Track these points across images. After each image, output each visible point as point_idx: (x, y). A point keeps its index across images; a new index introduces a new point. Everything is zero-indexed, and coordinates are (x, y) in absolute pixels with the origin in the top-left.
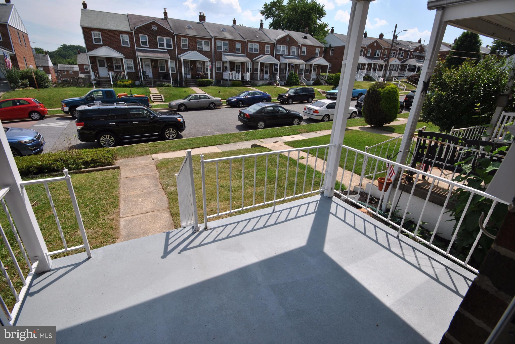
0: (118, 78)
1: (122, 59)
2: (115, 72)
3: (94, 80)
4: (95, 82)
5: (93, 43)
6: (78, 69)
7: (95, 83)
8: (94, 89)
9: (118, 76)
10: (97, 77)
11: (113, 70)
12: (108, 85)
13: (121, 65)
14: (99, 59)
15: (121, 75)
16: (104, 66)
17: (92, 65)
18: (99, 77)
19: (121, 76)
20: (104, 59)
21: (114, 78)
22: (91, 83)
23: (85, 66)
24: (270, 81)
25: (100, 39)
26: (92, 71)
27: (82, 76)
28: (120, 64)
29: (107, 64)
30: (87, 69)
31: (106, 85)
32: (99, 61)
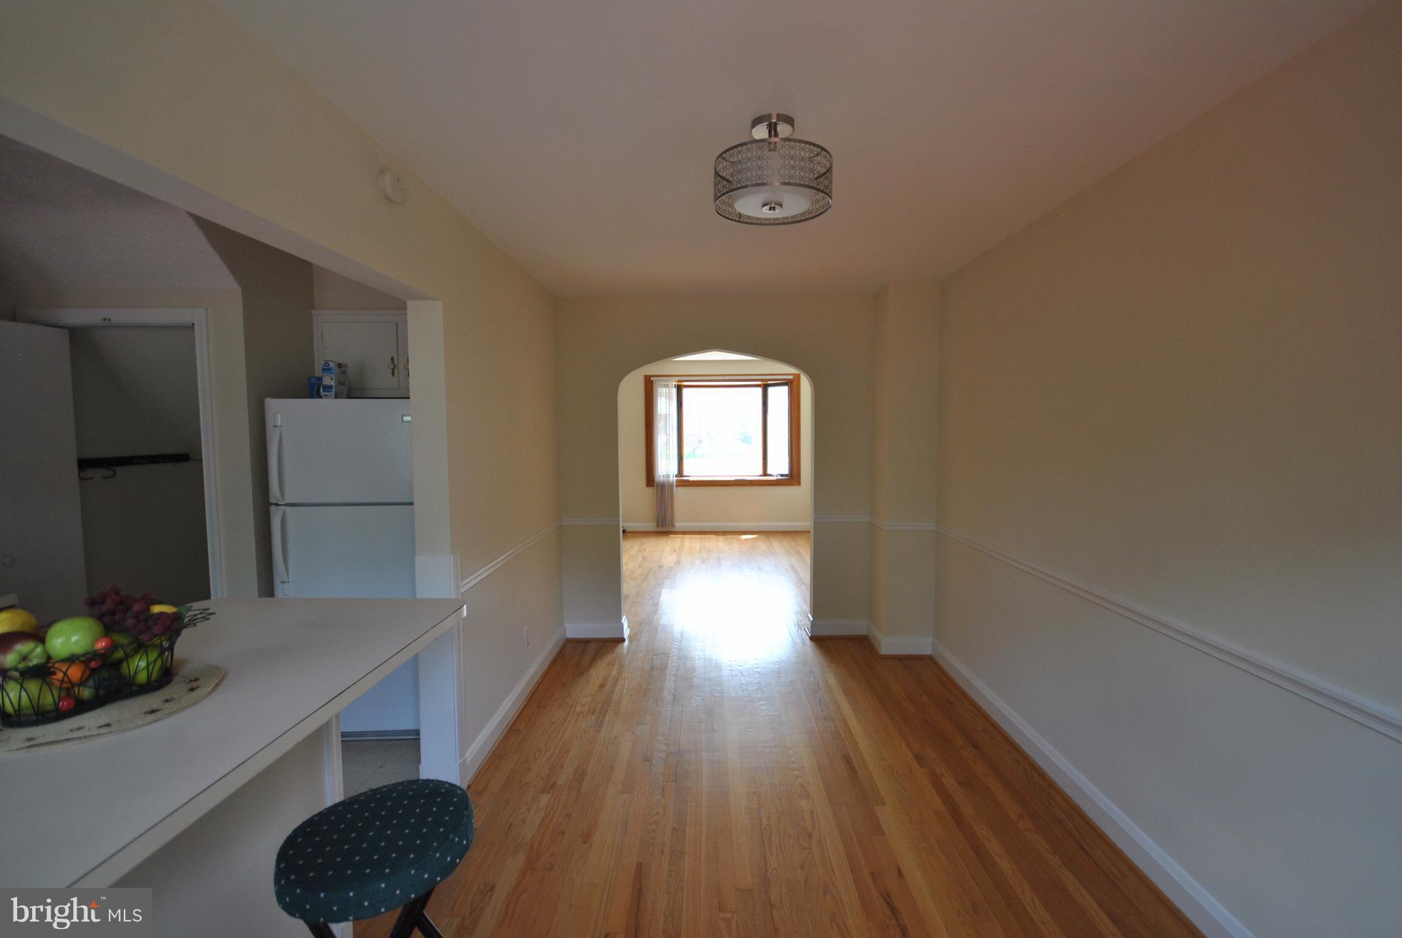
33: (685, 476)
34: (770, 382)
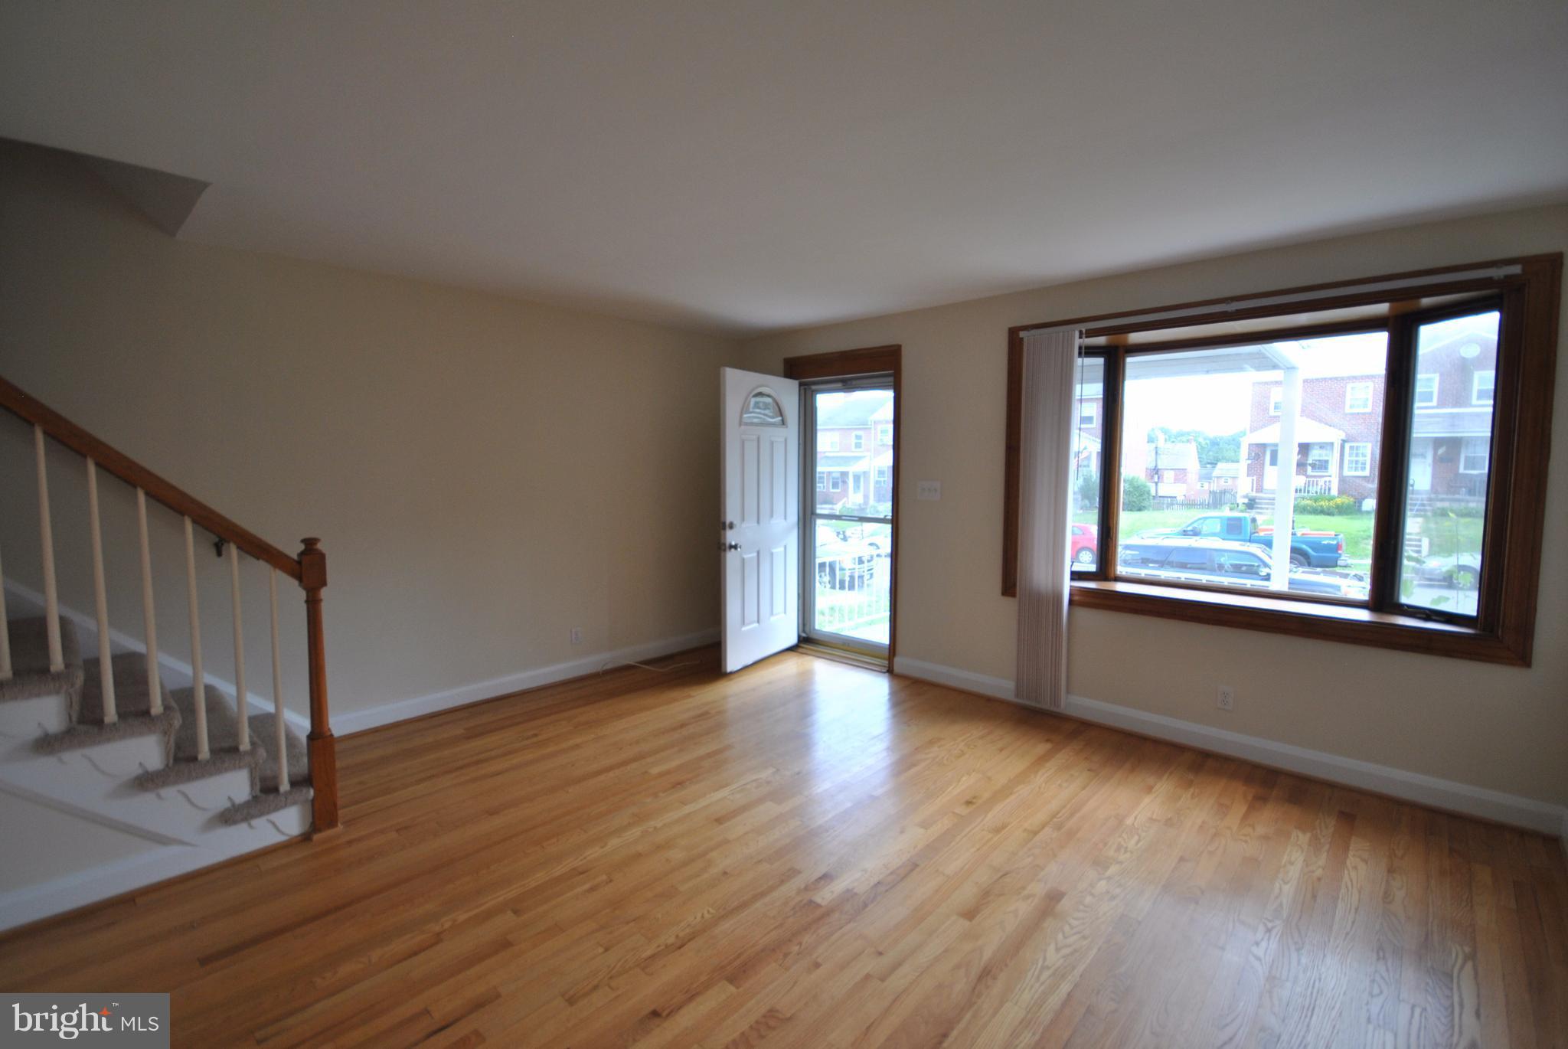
1: (1332, 444)
2: (1307, 477)
4: (1246, 501)
9: (1309, 486)
11: (1304, 473)
13: (1330, 459)
15: (1320, 484)
26: (1249, 475)
28: (1329, 456)
31: (1267, 509)
32: (1273, 453)
33: (1118, 579)
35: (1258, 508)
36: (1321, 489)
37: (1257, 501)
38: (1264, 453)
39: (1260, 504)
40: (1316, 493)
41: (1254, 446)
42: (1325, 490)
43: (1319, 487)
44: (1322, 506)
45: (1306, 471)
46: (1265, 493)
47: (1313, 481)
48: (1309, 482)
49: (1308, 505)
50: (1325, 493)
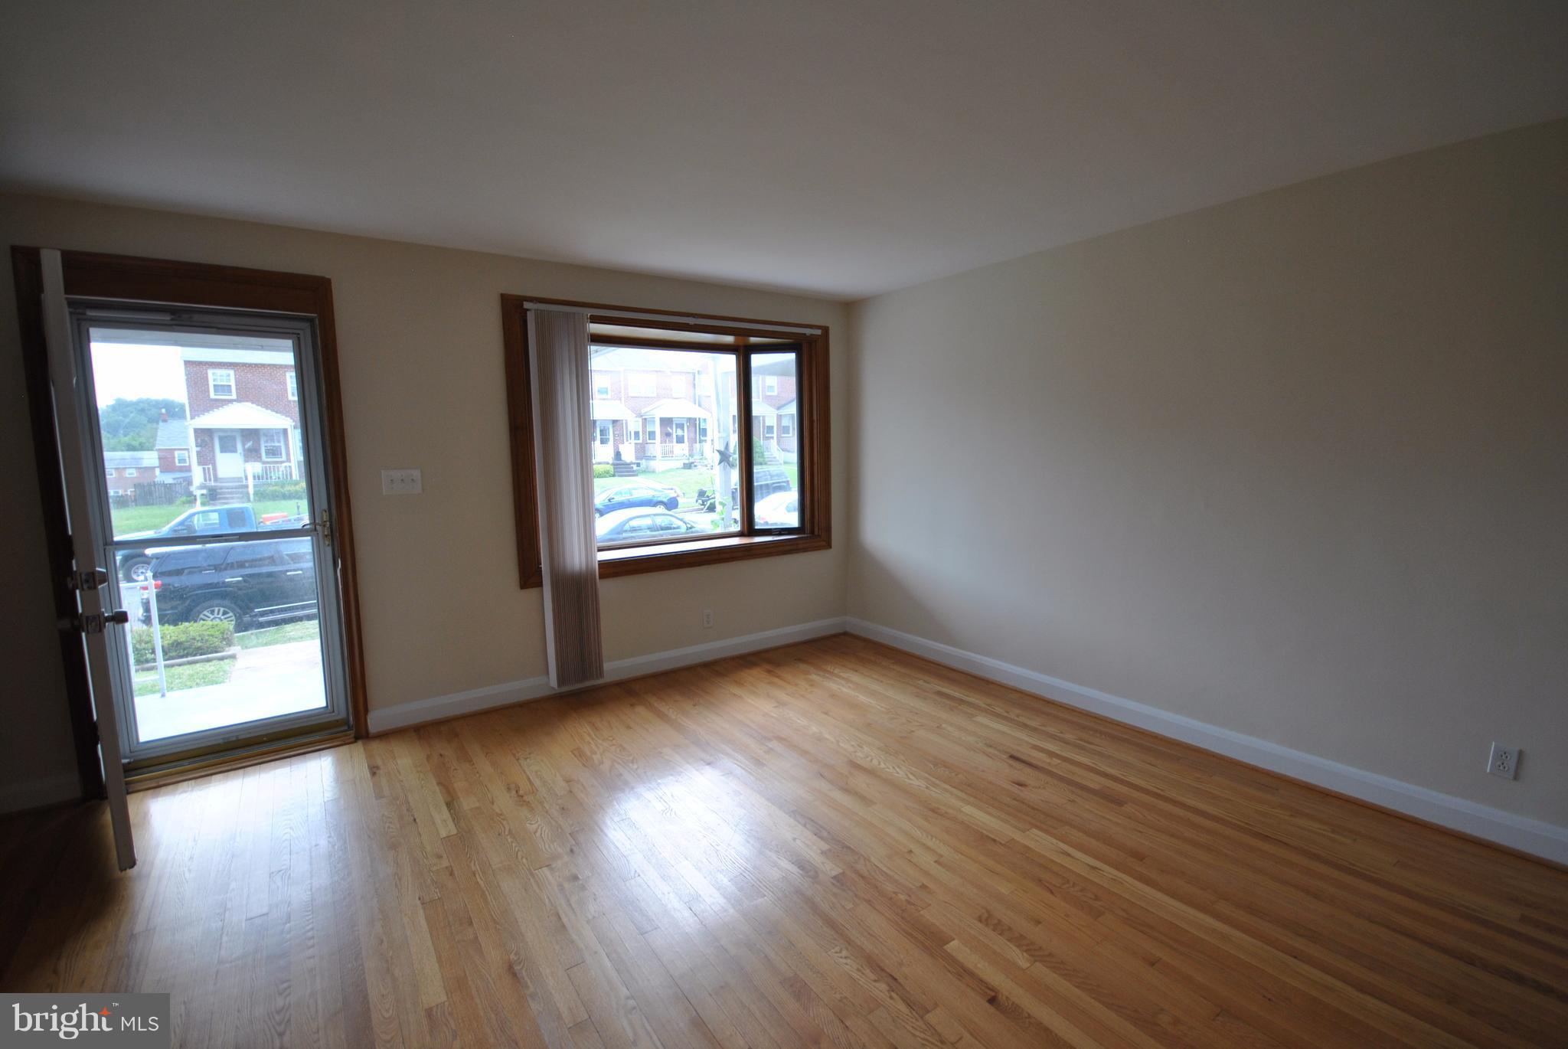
0: (271, 477)
1: (285, 431)
2: (264, 463)
3: (202, 487)
4: (204, 492)
5: (209, 395)
6: (156, 463)
7: (202, 495)
8: (198, 507)
9: (270, 472)
10: (210, 480)
11: (258, 458)
12: (238, 498)
13: (282, 444)
14: (221, 434)
15: (281, 469)
16: (234, 451)
17: (198, 449)
18: (216, 479)
19: (278, 471)
20: (234, 434)
21: (259, 479)
22: (190, 494)
23: (176, 453)
24: (689, 459)
25: (230, 386)
26: (200, 463)
27: (168, 479)
28: (279, 442)
29: (244, 445)
30: (182, 460)
31: (232, 498)
32: (221, 439)
34: (753, 340)
35: (220, 499)
36: (283, 474)
37: (219, 491)
38: (212, 439)
39: (224, 493)
40: (279, 478)
41: (199, 431)
42: (287, 475)
43: (281, 473)
44: (290, 491)
45: (260, 457)
46: (221, 482)
47: (270, 467)
48: (266, 467)
49: (276, 491)
50: (287, 478)
